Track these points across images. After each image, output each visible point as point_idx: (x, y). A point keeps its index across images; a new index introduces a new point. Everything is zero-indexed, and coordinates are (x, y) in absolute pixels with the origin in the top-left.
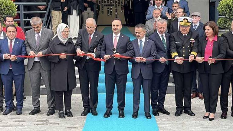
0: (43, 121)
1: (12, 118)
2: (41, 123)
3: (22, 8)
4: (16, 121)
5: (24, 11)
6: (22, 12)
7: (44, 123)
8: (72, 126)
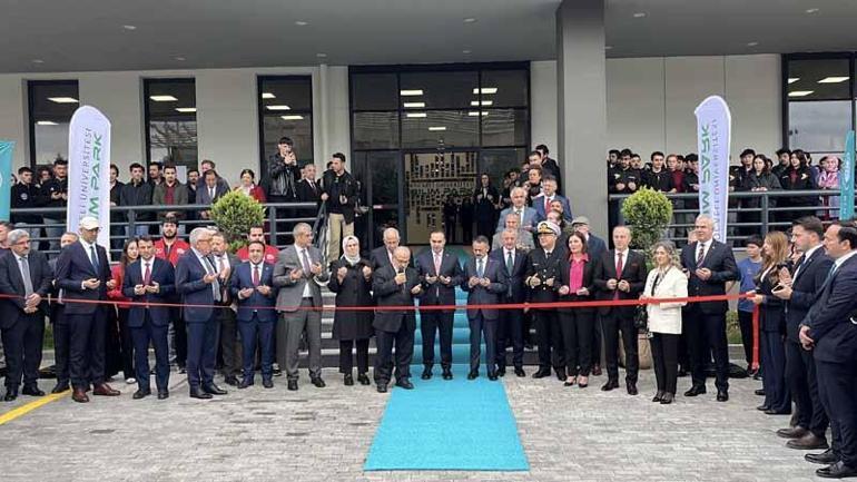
0: (307, 413)
1: (252, 409)
2: (304, 416)
3: (273, 212)
4: (258, 413)
5: (278, 218)
6: (274, 220)
7: (310, 416)
8: (360, 422)
